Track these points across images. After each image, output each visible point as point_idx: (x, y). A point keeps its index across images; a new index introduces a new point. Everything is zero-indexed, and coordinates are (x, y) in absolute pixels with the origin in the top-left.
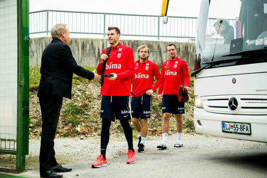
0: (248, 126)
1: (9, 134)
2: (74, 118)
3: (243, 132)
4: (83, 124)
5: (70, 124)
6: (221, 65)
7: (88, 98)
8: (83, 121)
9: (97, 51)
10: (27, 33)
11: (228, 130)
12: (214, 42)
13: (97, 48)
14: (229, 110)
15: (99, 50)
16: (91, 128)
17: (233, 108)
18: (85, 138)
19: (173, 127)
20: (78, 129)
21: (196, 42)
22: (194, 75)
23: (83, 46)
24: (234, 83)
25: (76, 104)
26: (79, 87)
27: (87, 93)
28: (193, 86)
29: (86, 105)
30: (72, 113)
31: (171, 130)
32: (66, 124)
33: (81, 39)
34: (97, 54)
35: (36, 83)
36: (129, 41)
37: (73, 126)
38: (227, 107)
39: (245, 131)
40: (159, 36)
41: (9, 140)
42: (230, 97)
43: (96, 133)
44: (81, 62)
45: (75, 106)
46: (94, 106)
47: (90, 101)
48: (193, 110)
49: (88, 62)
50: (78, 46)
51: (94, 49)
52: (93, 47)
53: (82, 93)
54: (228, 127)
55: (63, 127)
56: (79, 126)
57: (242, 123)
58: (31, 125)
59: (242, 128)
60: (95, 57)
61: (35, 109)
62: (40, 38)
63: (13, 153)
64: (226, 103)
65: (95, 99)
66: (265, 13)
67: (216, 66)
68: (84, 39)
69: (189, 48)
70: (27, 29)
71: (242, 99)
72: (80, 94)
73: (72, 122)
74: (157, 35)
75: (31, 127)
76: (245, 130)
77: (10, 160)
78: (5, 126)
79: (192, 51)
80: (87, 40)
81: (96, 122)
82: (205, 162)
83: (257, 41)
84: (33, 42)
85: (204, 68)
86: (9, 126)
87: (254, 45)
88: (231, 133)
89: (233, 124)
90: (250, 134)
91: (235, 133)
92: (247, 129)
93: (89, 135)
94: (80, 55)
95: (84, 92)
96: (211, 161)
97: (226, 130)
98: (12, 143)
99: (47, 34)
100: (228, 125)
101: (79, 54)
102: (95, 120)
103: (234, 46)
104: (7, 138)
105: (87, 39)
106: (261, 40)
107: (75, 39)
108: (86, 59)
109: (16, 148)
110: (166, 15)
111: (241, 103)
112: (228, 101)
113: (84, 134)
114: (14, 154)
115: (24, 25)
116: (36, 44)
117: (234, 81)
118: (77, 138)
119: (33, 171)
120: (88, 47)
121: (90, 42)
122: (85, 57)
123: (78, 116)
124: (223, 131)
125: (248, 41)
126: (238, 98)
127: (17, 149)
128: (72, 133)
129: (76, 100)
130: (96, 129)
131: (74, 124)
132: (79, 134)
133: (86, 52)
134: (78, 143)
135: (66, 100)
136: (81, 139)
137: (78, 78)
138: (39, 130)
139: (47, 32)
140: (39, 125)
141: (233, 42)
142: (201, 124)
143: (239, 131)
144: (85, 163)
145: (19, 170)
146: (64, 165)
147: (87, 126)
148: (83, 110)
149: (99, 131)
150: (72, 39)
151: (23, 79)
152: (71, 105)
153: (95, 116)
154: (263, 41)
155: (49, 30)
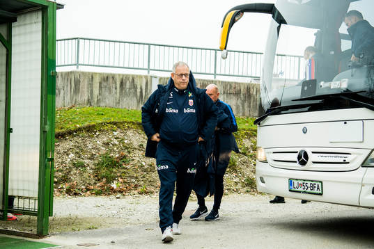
0: (320, 184)
2: (109, 173)
3: (312, 191)
4: (120, 180)
5: (104, 180)
6: (290, 111)
7: (127, 148)
8: (120, 176)
9: (139, 90)
10: (54, 66)
11: (296, 189)
12: (282, 83)
13: (139, 87)
14: (297, 165)
15: (141, 88)
16: (130, 185)
18: (122, 197)
19: (231, 186)
20: (114, 185)
21: (261, 83)
22: (257, 122)
23: (122, 84)
24: (305, 133)
25: (112, 155)
26: (115, 134)
27: (126, 141)
28: (256, 136)
29: (125, 157)
30: (106, 166)
31: (228, 189)
32: (99, 180)
33: (119, 75)
34: (139, 94)
35: (62, 128)
37: (108, 182)
38: (295, 162)
39: (315, 191)
40: (215, 74)
41: (30, 198)
42: (298, 150)
43: (136, 192)
44: (119, 103)
45: (110, 157)
46: (134, 158)
47: (129, 152)
48: (255, 165)
49: (128, 104)
50: (116, 83)
51: (135, 87)
52: (134, 85)
53: (120, 142)
54: (296, 185)
55: (95, 184)
56: (115, 182)
57: (312, 181)
58: (56, 180)
59: (312, 187)
60: (137, 97)
61: (60, 160)
62: (68, 73)
64: (294, 157)
65: (136, 149)
66: (342, 51)
67: (282, 112)
68: (123, 75)
69: (252, 90)
70: (54, 61)
71: (313, 152)
72: (117, 143)
73: (107, 177)
74: (213, 73)
75: (55, 182)
76: (316, 189)
77: (29, 222)
78: (24, 181)
79: (255, 93)
80: (127, 77)
81: (137, 178)
82: (267, 229)
83: (332, 83)
84: (60, 77)
86: (28, 181)
87: (329, 88)
88: (300, 192)
89: (301, 182)
90: (321, 194)
91: (304, 192)
92: (318, 188)
93: (127, 194)
94: (118, 95)
95: (122, 141)
97: (293, 189)
98: (32, 201)
99: (78, 67)
100: (296, 183)
101: (116, 93)
102: (135, 175)
103: (306, 88)
104: (26, 195)
105: (127, 75)
106: (338, 82)
107: (112, 74)
108: (125, 100)
109: (36, 208)
110: (225, 49)
111: (312, 157)
112: (297, 154)
113: (121, 192)
114: (35, 215)
115: (50, 57)
116: (63, 79)
117: (305, 131)
118: (112, 197)
119: (58, 236)
120: (128, 85)
121: (131, 78)
122: (125, 97)
124: (290, 191)
125: (322, 83)
126: (309, 151)
127: (39, 209)
128: (106, 191)
129: (112, 150)
130: (136, 186)
131: (110, 180)
132: (114, 192)
133: (125, 91)
134: (113, 203)
135: (99, 150)
136: (117, 198)
137: (115, 123)
138: (65, 186)
139: (77, 65)
140: (65, 179)
141: (305, 83)
142: (264, 182)
143: (309, 190)
144: (123, 228)
145: (41, 234)
146: (95, 230)
147: (125, 182)
148: (120, 162)
149: (140, 189)
150: (108, 74)
151: (48, 123)
152: (106, 156)
153: (135, 171)
154: (339, 84)
155: (80, 63)
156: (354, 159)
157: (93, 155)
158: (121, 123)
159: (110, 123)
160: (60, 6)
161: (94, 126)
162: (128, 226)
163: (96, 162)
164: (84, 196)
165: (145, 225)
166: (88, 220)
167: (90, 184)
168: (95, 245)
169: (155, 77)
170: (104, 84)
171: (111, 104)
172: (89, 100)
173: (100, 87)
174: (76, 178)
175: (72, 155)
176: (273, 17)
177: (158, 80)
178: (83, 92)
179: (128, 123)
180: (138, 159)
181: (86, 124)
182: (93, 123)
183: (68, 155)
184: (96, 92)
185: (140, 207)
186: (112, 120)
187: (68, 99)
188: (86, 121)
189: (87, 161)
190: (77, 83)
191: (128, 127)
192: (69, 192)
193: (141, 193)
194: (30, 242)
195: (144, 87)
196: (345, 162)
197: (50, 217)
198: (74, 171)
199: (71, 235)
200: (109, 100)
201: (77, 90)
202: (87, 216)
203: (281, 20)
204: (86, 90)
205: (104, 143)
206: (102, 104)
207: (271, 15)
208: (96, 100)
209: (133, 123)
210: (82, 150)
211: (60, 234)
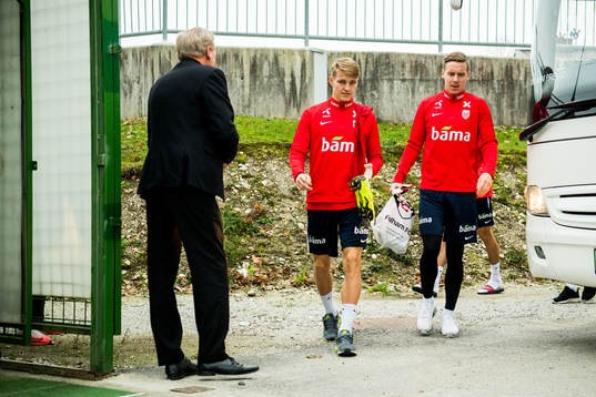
1: (73, 284)
2: (231, 246)
4: (256, 260)
7: (267, 196)
8: (255, 252)
9: (288, 80)
10: (115, 36)
12: (577, 57)
13: (288, 73)
15: (292, 76)
16: (274, 270)
18: (259, 293)
19: (477, 266)
20: (244, 271)
21: (532, 56)
22: (527, 135)
23: (254, 68)
25: (237, 209)
26: (244, 167)
27: (265, 182)
28: (525, 164)
29: (263, 213)
30: (227, 234)
31: (472, 274)
33: (248, 50)
34: (288, 87)
35: (137, 160)
36: (368, 55)
37: (231, 264)
40: (440, 43)
41: (73, 299)
43: (287, 282)
44: (249, 106)
45: (234, 215)
46: (281, 215)
47: (272, 204)
48: (524, 223)
49: (267, 108)
50: (241, 66)
51: (280, 74)
52: (278, 70)
53: (253, 183)
56: (246, 264)
58: (128, 262)
60: (284, 93)
61: (135, 223)
62: (147, 48)
63: (82, 330)
65: (284, 197)
67: (576, 114)
68: (256, 50)
69: (515, 72)
70: (115, 25)
72: (247, 186)
74: (437, 39)
75: (127, 268)
77: (75, 348)
78: (62, 265)
79: (522, 78)
80: (264, 53)
81: (288, 254)
82: (554, 351)
84: (130, 57)
85: (552, 119)
86: (72, 266)
93: (269, 287)
94: (247, 90)
95: (256, 181)
98: (79, 305)
99: (165, 38)
101: (243, 86)
102: (284, 250)
104: (68, 293)
105: (263, 50)
107: (233, 49)
108: (261, 99)
109: (89, 319)
113: (257, 283)
114: (86, 332)
115: (107, 16)
116: (137, 61)
118: (240, 294)
119: (132, 374)
120: (266, 70)
121: (272, 56)
122: (259, 94)
123: (243, 240)
127: (93, 321)
129: (237, 201)
130: (287, 272)
131: (235, 259)
132: (244, 284)
133: (261, 83)
134: (241, 305)
136: (250, 296)
137: (242, 148)
139: (164, 32)
142: (542, 256)
145: (98, 372)
147: (264, 264)
148: (255, 225)
149: (295, 278)
150: (226, 49)
151: (106, 148)
152: (225, 213)
153: (285, 240)
155: (169, 28)
158: (253, 145)
162: (272, 351)
164: (185, 293)
165: (305, 347)
168: (206, 390)
169: (321, 53)
177: (325, 57)
179: (268, 145)
180: (289, 216)
185: (296, 313)
190: (166, 68)
191: (269, 153)
193: (297, 285)
194: (77, 386)
195: (298, 74)
197: (115, 337)
199: (157, 371)
209: (278, 146)
211: (138, 369)
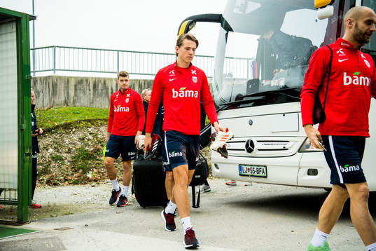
0: (265, 168)
1: (9, 183)
2: (84, 164)
3: (259, 175)
4: (95, 170)
5: (81, 171)
6: (241, 106)
7: (100, 142)
8: (95, 167)
9: (110, 91)
10: (29, 72)
11: (245, 174)
12: (232, 82)
13: (110, 88)
14: (245, 152)
15: (112, 90)
16: (103, 175)
17: (250, 151)
18: (96, 185)
20: (90, 175)
23: (95, 86)
24: (251, 125)
25: (87, 148)
26: (90, 130)
27: (99, 136)
29: (98, 150)
30: (82, 159)
32: (76, 171)
33: (92, 78)
36: (145, 81)
37: (84, 172)
38: (244, 150)
39: (261, 175)
41: (10, 190)
42: (246, 139)
45: (85, 151)
47: (102, 146)
49: (101, 104)
50: (89, 85)
51: (107, 89)
52: (105, 87)
53: (94, 137)
54: (245, 170)
55: (73, 174)
56: (90, 172)
57: (258, 166)
59: (258, 171)
60: (108, 97)
62: (46, 77)
63: (13, 203)
64: (243, 146)
68: (96, 78)
71: (258, 141)
72: (92, 138)
73: (83, 168)
76: (261, 172)
78: (4, 174)
80: (99, 80)
83: (272, 82)
84: (39, 81)
85: (221, 110)
86: (8, 174)
87: (269, 86)
88: (248, 176)
89: (249, 167)
90: (266, 177)
91: (252, 176)
92: (263, 172)
93: (101, 182)
94: (92, 96)
95: (95, 136)
96: (228, 206)
97: (243, 173)
98: (13, 192)
99: (55, 72)
100: (245, 168)
101: (90, 94)
103: (250, 86)
104: (7, 187)
105: (99, 78)
106: (276, 81)
107: (85, 78)
108: (98, 100)
109: (17, 198)
111: (258, 146)
112: (245, 144)
113: (95, 181)
114: (15, 204)
115: (25, 63)
116: (42, 83)
117: (251, 123)
118: (88, 185)
119: (37, 222)
120: (100, 87)
121: (103, 81)
122: (97, 98)
123: (89, 162)
124: (240, 175)
125: (264, 82)
126: (255, 140)
127: (19, 199)
128: (83, 181)
129: (87, 145)
131: (85, 170)
132: (90, 181)
133: (98, 92)
134: (88, 190)
135: (75, 144)
136: (93, 186)
137: (89, 121)
138: (46, 178)
139: (54, 70)
140: (45, 172)
141: (250, 82)
142: (218, 168)
143: (256, 174)
144: (96, 212)
145: (21, 222)
146: (72, 215)
147: (99, 172)
148: (95, 155)
150: (82, 78)
151: (25, 122)
152: (81, 150)
154: (278, 82)
155: (56, 68)
156: (292, 146)
157: (70, 149)
158: (95, 120)
159: (85, 121)
160: (33, 18)
161: (70, 124)
162: (101, 210)
163: (73, 155)
164: (63, 185)
165: (116, 208)
166: (65, 207)
167: (68, 175)
168: (70, 229)
170: (79, 86)
171: (86, 104)
172: (65, 101)
173: (76, 89)
174: (55, 170)
175: (51, 150)
176: (222, 25)
178: (60, 94)
179: (101, 120)
181: (63, 122)
182: (69, 122)
183: (47, 150)
184: (72, 93)
186: (87, 118)
187: (46, 101)
188: (63, 120)
189: (64, 155)
190: (55, 86)
191: (101, 124)
192: (49, 183)
194: (11, 229)
195: (114, 89)
196: (284, 149)
198: (53, 164)
199: (49, 221)
200: (84, 101)
201: (54, 92)
202: (64, 203)
203: (228, 28)
204: (63, 92)
205: (80, 139)
206: (78, 104)
207: (219, 24)
208: (72, 101)
209: (105, 120)
210: (60, 145)
211: (39, 220)
